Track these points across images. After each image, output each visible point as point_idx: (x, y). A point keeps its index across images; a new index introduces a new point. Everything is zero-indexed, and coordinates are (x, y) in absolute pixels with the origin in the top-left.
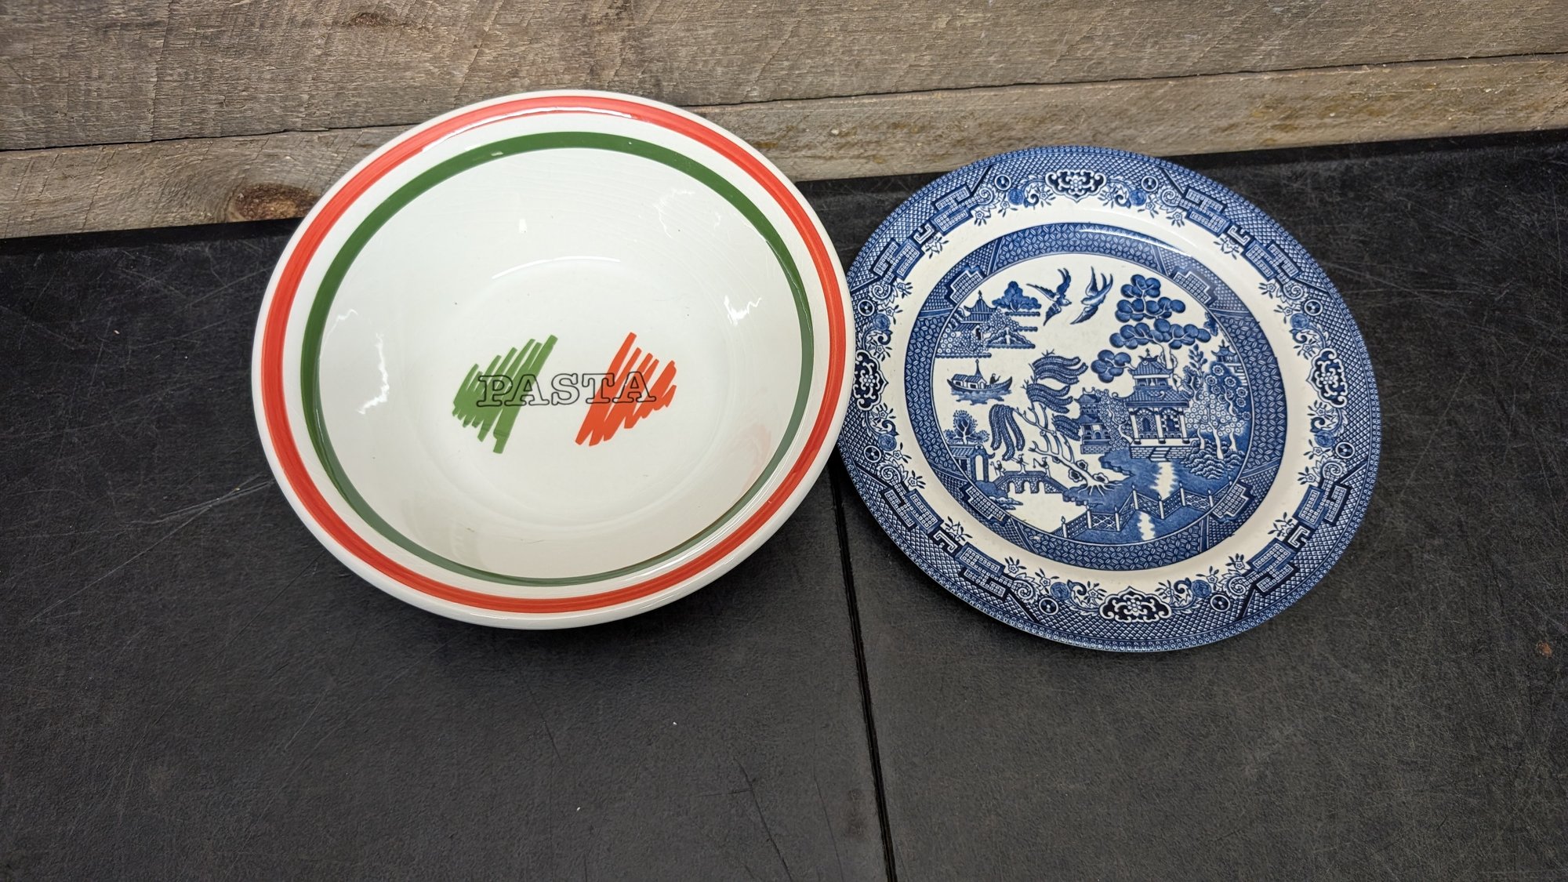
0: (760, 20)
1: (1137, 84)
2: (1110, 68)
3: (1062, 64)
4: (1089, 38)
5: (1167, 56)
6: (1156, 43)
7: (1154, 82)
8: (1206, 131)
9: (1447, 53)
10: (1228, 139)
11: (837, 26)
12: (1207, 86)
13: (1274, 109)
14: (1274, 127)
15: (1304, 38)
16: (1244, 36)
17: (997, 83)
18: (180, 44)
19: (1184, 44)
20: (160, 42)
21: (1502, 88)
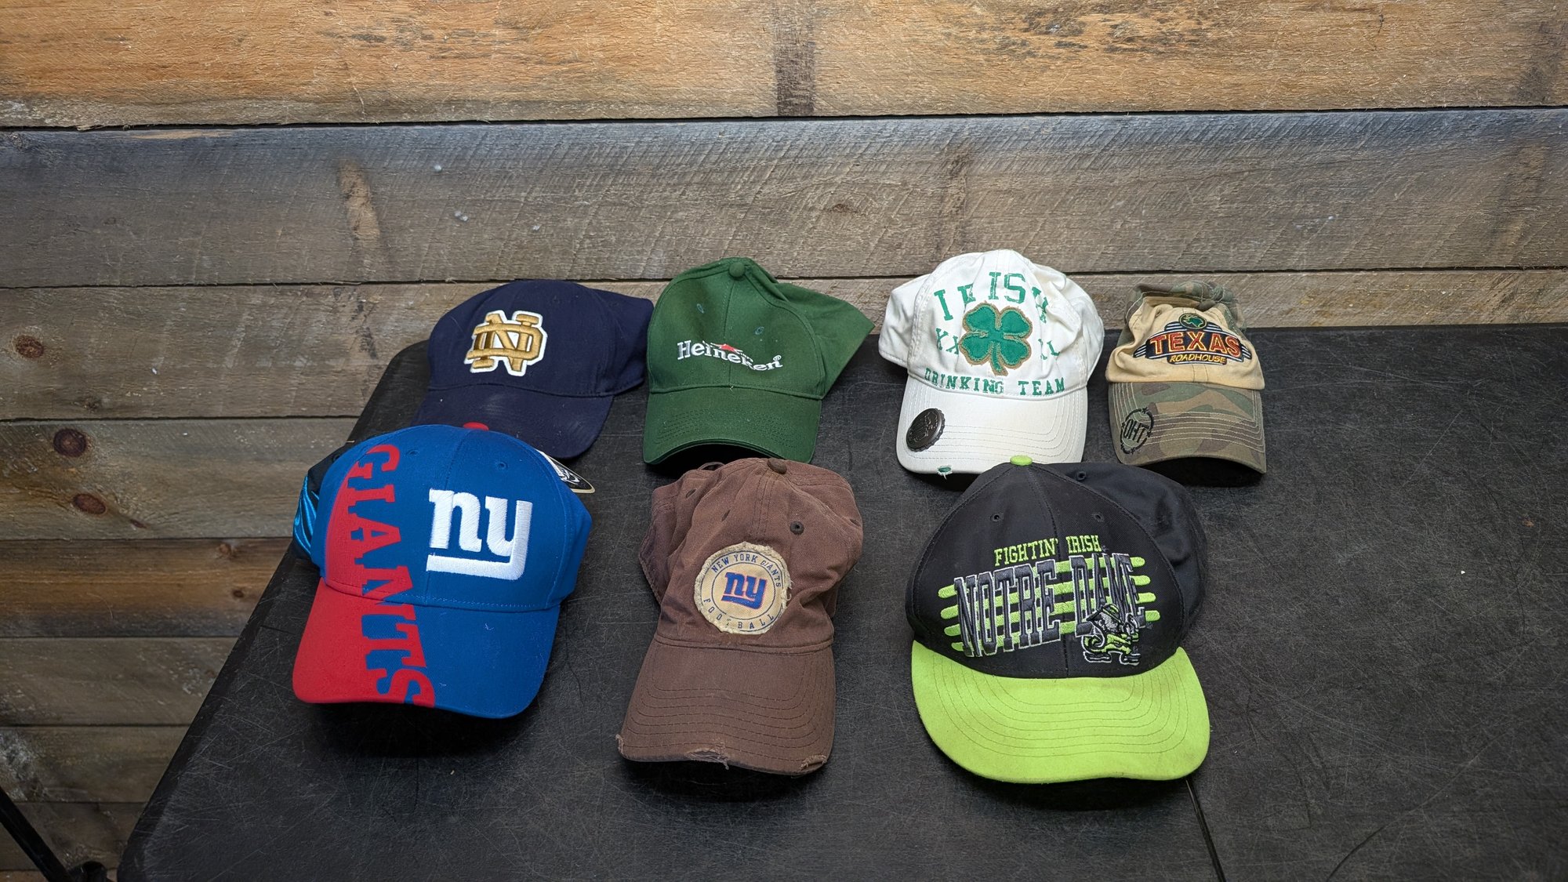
0: (1026, 219)
1: (1229, 275)
2: (1212, 263)
3: (1185, 256)
4: (1197, 240)
5: (1243, 254)
6: (1235, 246)
7: (1238, 274)
8: (1275, 313)
9: (1407, 263)
10: (1291, 320)
11: (1064, 224)
12: (1270, 278)
13: (1314, 298)
14: (1317, 312)
15: (1319, 247)
16: (1284, 243)
17: (1150, 269)
18: (751, 217)
19: (1251, 247)
20: (743, 215)
21: (1452, 290)
